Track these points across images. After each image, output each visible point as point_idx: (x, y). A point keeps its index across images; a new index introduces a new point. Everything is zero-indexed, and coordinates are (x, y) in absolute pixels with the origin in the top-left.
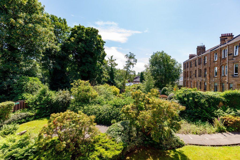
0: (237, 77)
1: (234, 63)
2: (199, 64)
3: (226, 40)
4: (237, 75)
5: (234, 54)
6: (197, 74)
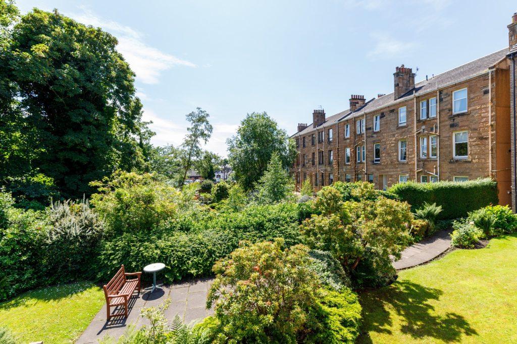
0: (379, 164)
1: (374, 142)
2: (319, 142)
3: (357, 105)
4: (379, 160)
5: (373, 129)
6: (317, 160)
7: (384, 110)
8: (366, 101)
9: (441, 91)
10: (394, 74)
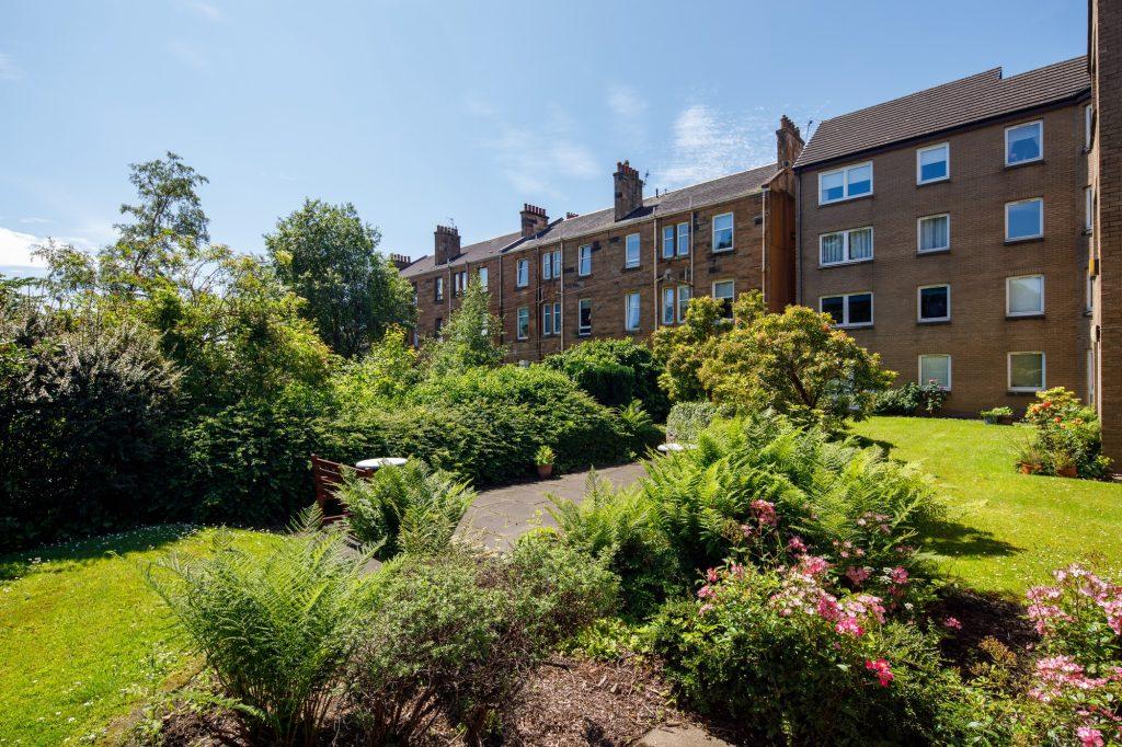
0: (588, 337)
1: (579, 296)
2: (454, 295)
4: (588, 330)
5: (577, 270)
7: (600, 237)
8: (550, 222)
9: (696, 213)
10: (615, 175)
